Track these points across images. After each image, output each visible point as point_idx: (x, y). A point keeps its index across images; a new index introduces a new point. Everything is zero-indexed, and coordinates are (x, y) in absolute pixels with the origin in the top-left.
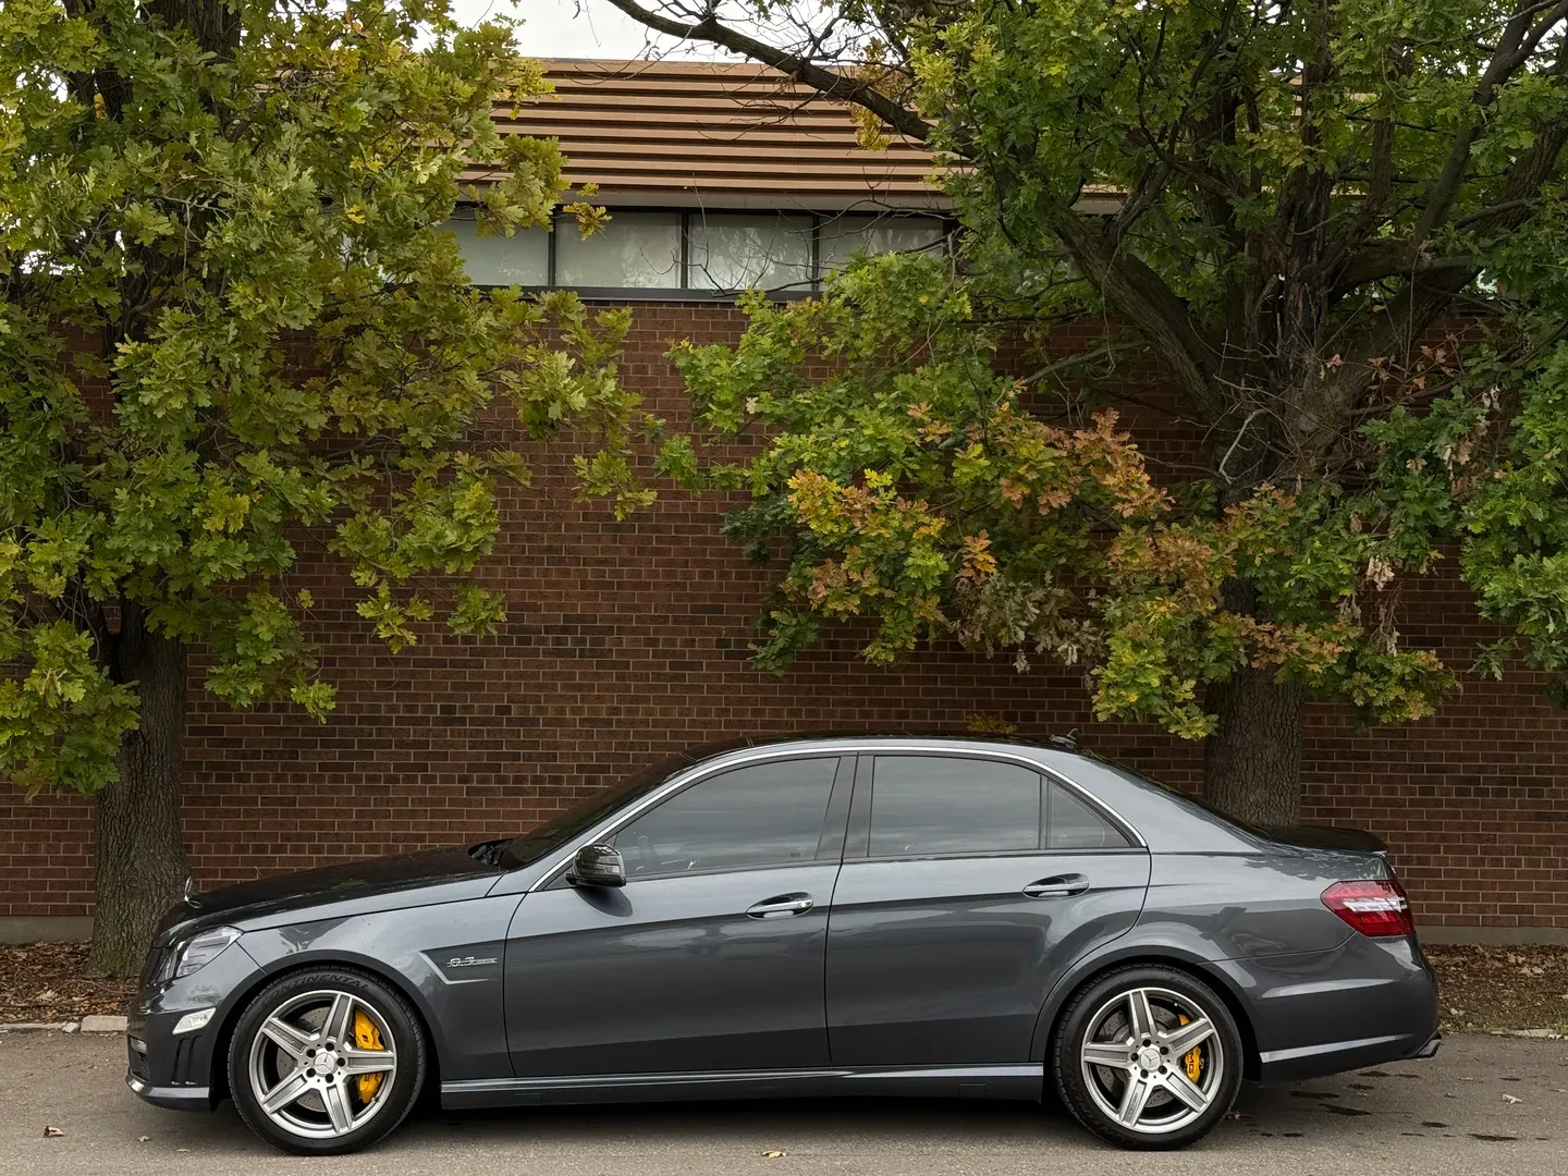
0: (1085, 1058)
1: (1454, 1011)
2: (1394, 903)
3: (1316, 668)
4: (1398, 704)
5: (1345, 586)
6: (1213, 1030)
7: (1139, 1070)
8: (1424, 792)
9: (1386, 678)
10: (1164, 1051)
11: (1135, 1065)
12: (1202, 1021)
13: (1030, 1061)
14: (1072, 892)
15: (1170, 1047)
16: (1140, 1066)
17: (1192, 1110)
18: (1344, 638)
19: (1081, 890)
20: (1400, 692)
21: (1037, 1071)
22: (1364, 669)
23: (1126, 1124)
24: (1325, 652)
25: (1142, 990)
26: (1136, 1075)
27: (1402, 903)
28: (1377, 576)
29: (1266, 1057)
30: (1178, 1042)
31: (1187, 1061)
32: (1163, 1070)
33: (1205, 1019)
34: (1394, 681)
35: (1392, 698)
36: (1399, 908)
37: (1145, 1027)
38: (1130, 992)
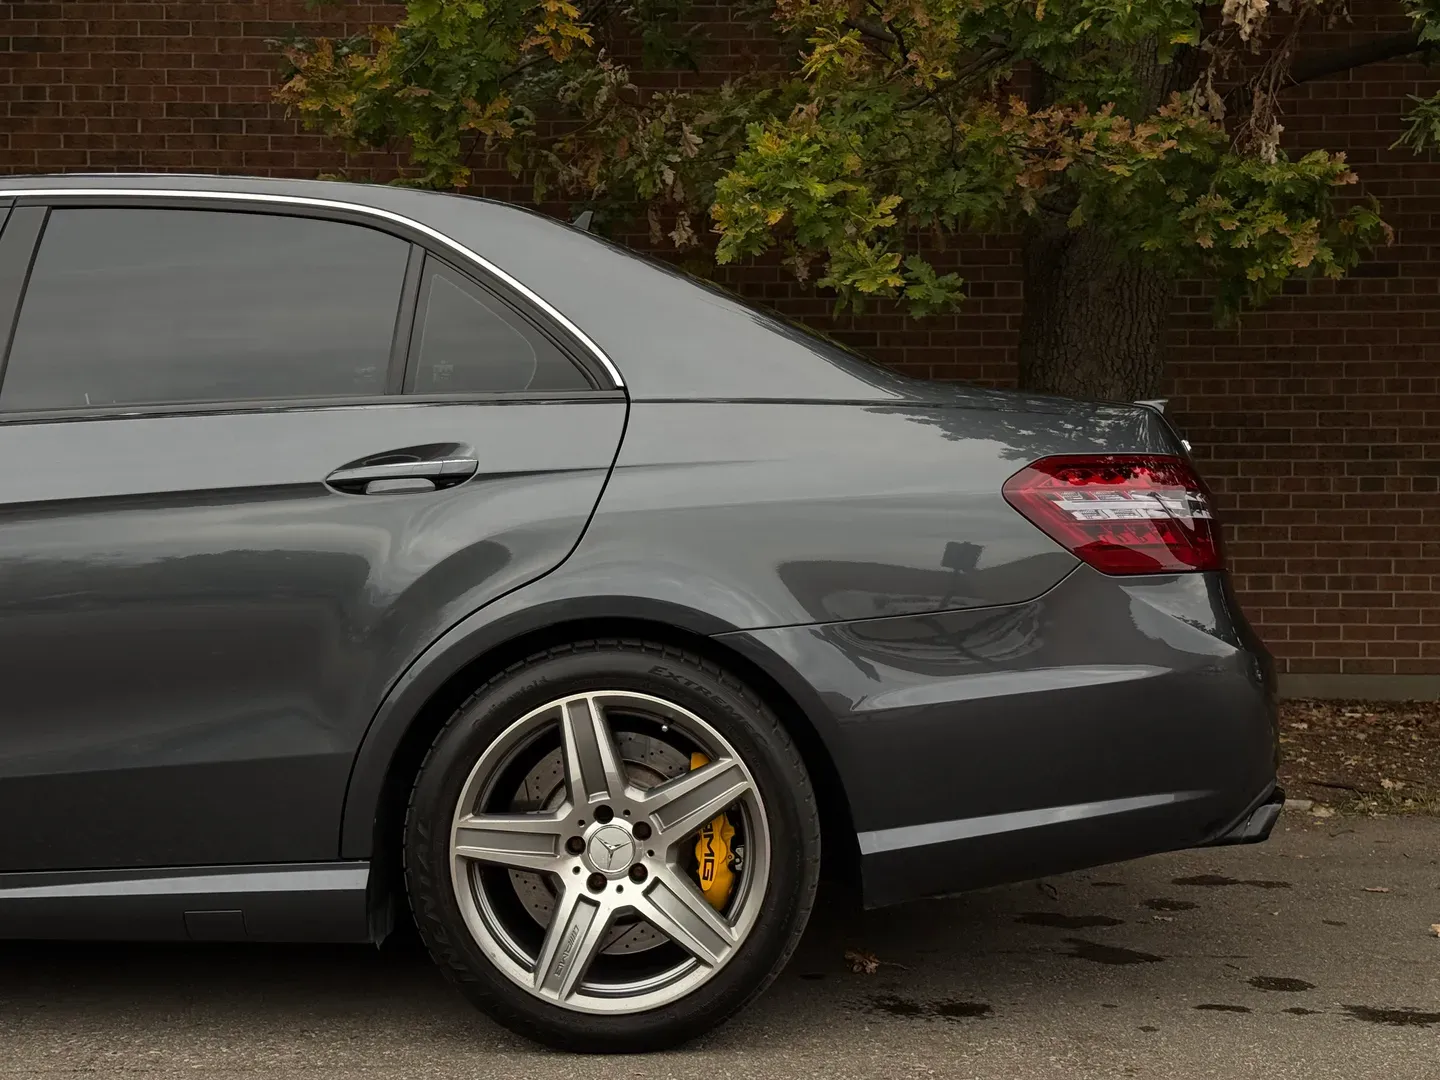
0: (459, 849)
1: (1387, 783)
2: (1177, 504)
3: (1121, 170)
4: (1274, 244)
5: (1183, 29)
6: (750, 783)
7: (585, 874)
8: (1367, 485)
9: (1256, 203)
10: (642, 831)
11: (577, 861)
12: (725, 763)
13: (340, 858)
14: (442, 481)
15: (654, 821)
16: (588, 865)
17: (700, 961)
18: (1179, 128)
19: (459, 478)
20: (1279, 220)
21: (355, 879)
22: (1223, 190)
23: (549, 995)
24: (1138, 143)
25: (589, 696)
26: (575, 885)
27: (1194, 506)
28: (1240, 13)
29: (873, 842)
30: (669, 812)
31: (701, 853)
32: (637, 873)
33: (733, 759)
34: (1268, 203)
35: (1264, 230)
36: (1188, 518)
37: (595, 780)
38: (562, 702)
